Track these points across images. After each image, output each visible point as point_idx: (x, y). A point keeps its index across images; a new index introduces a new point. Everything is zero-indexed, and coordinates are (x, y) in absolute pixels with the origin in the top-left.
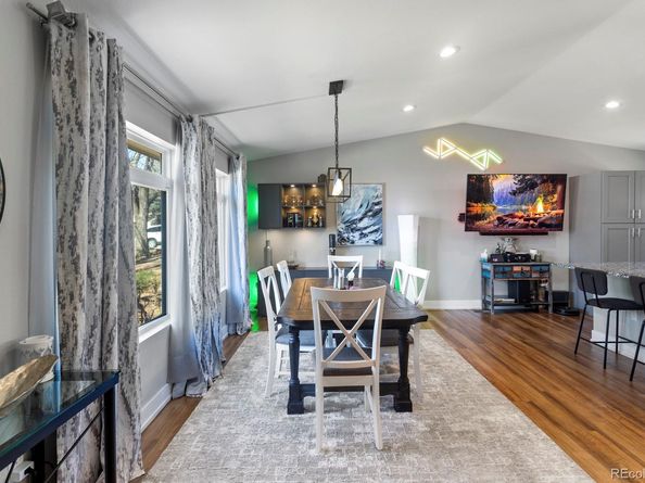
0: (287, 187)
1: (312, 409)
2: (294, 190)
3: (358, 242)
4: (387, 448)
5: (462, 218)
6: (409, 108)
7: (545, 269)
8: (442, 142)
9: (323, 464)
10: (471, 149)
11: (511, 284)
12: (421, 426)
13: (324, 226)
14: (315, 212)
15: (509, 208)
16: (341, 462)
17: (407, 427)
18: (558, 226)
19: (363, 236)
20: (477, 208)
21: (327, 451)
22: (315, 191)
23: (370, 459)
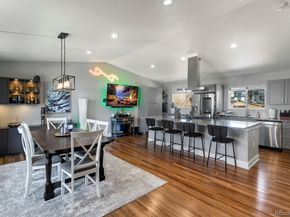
0: (12, 80)
1: (59, 194)
2: (16, 82)
3: (57, 111)
4: (102, 196)
5: (104, 101)
6: (89, 52)
7: (132, 119)
8: (97, 68)
9: (78, 214)
10: (108, 73)
11: (121, 126)
12: (111, 184)
13: (38, 103)
14: (32, 95)
15: (122, 98)
16: (86, 209)
17: (106, 186)
18: (136, 105)
19: (60, 108)
20: (111, 97)
21: (76, 208)
22: (31, 84)
23: (98, 203)
